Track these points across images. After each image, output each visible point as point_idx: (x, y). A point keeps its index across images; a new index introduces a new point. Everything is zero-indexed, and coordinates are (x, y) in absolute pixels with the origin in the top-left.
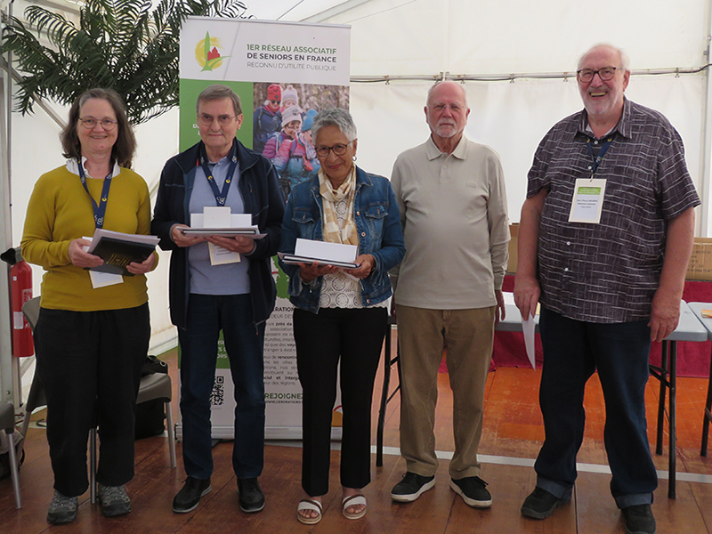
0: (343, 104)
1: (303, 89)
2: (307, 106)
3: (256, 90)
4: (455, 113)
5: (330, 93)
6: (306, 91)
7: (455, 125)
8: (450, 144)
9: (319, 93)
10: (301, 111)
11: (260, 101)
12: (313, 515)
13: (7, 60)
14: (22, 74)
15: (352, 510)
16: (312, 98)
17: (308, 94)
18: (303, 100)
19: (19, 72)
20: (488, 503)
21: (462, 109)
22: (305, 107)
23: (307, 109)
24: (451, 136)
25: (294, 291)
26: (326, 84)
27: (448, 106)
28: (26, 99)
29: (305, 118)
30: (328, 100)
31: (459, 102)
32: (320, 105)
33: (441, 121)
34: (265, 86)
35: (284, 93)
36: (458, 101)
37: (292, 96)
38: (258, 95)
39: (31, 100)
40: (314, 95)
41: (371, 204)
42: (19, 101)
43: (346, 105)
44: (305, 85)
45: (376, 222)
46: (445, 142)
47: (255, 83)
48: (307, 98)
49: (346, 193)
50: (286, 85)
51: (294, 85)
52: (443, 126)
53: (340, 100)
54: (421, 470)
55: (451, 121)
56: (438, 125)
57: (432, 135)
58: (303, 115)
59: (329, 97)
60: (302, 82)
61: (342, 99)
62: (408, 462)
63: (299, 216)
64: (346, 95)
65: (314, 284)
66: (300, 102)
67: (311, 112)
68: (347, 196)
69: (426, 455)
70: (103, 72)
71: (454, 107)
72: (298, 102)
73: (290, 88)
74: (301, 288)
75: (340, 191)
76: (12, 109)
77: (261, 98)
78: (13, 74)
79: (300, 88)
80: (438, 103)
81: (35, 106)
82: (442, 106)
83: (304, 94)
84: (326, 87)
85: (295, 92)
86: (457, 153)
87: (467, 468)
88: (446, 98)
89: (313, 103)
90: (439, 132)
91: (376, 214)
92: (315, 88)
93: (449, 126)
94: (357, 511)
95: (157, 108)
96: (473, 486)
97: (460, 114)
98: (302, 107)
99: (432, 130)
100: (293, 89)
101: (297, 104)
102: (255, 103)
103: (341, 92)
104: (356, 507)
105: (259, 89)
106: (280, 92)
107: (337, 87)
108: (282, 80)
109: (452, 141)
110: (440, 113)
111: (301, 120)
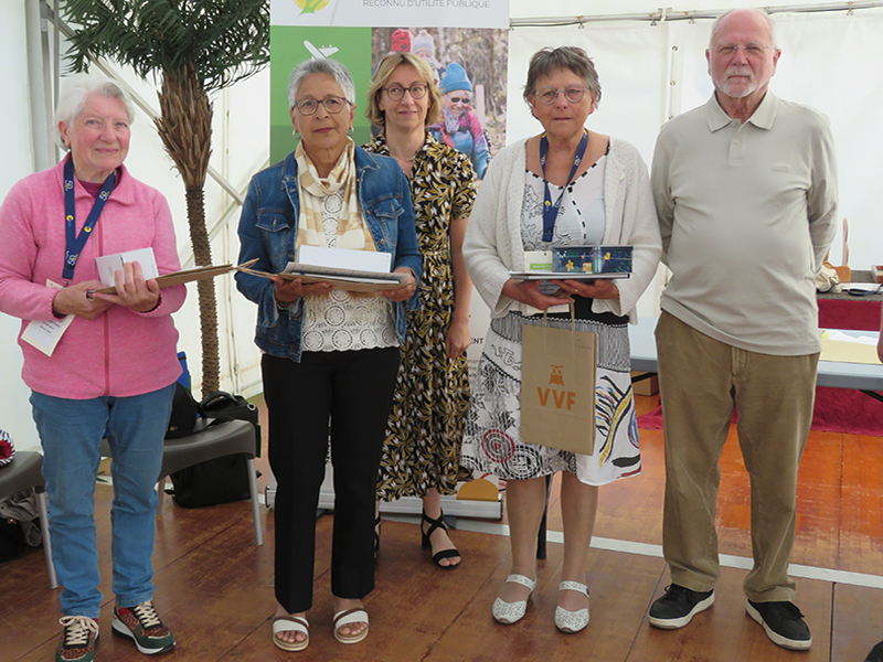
0: (500, 55)
1: (442, 35)
2: (448, 58)
3: (375, 38)
4: (752, 58)
5: (480, 39)
6: (445, 38)
7: (753, 77)
8: (745, 106)
9: (465, 40)
10: (439, 66)
11: (380, 53)
12: (299, 638)
13: (52, 8)
14: (74, 27)
15: (347, 631)
16: (454, 48)
17: (448, 41)
18: (442, 50)
19: (70, 24)
20: (805, 644)
21: (766, 51)
22: (444, 61)
23: (447, 63)
24: (745, 95)
25: (266, 319)
26: (476, 27)
27: (741, 47)
28: (79, 58)
29: (444, 75)
30: (478, 50)
31: (761, 41)
32: (466, 56)
33: (730, 71)
34: (388, 31)
35: (414, 41)
36: (758, 38)
37: (426, 45)
38: (378, 45)
39: (85, 60)
40: (457, 43)
41: (382, 197)
42: (70, 61)
43: (503, 56)
44: (445, 29)
45: (390, 223)
46: (737, 106)
47: (374, 29)
48: (448, 47)
49: (342, 181)
50: (417, 30)
51: (429, 30)
52: (732, 80)
53: (495, 49)
54: (693, 582)
55: (746, 71)
56: (725, 78)
57: (716, 93)
58: (441, 71)
59: (479, 44)
60: (440, 25)
61: (498, 48)
62: (673, 569)
63: (268, 221)
64: (504, 41)
65: (295, 310)
66: (438, 53)
67: (453, 67)
68: (343, 188)
69: (704, 563)
70: (169, 19)
71: (752, 48)
72: (434, 53)
73: (423, 35)
74: (276, 316)
75: (332, 179)
76: (61, 73)
77: (383, 49)
78: (61, 27)
79: (437, 33)
80: (725, 44)
81: (92, 66)
82: (732, 48)
83: (442, 42)
84: (474, 31)
85: (430, 39)
86: (756, 119)
87: (772, 588)
88: (738, 35)
89: (455, 54)
90: (726, 89)
91: (390, 212)
92: (460, 32)
93: (743, 80)
94: (354, 633)
95: (246, 66)
96: (784, 617)
97: (762, 58)
98: (439, 61)
99: (716, 85)
100: (428, 35)
101: (433, 56)
102: (374, 56)
103: (495, 37)
104: (353, 626)
105: (379, 36)
106: (409, 39)
107: (490, 31)
108: (412, 25)
109: (748, 102)
110: (727, 59)
111: (438, 79)
